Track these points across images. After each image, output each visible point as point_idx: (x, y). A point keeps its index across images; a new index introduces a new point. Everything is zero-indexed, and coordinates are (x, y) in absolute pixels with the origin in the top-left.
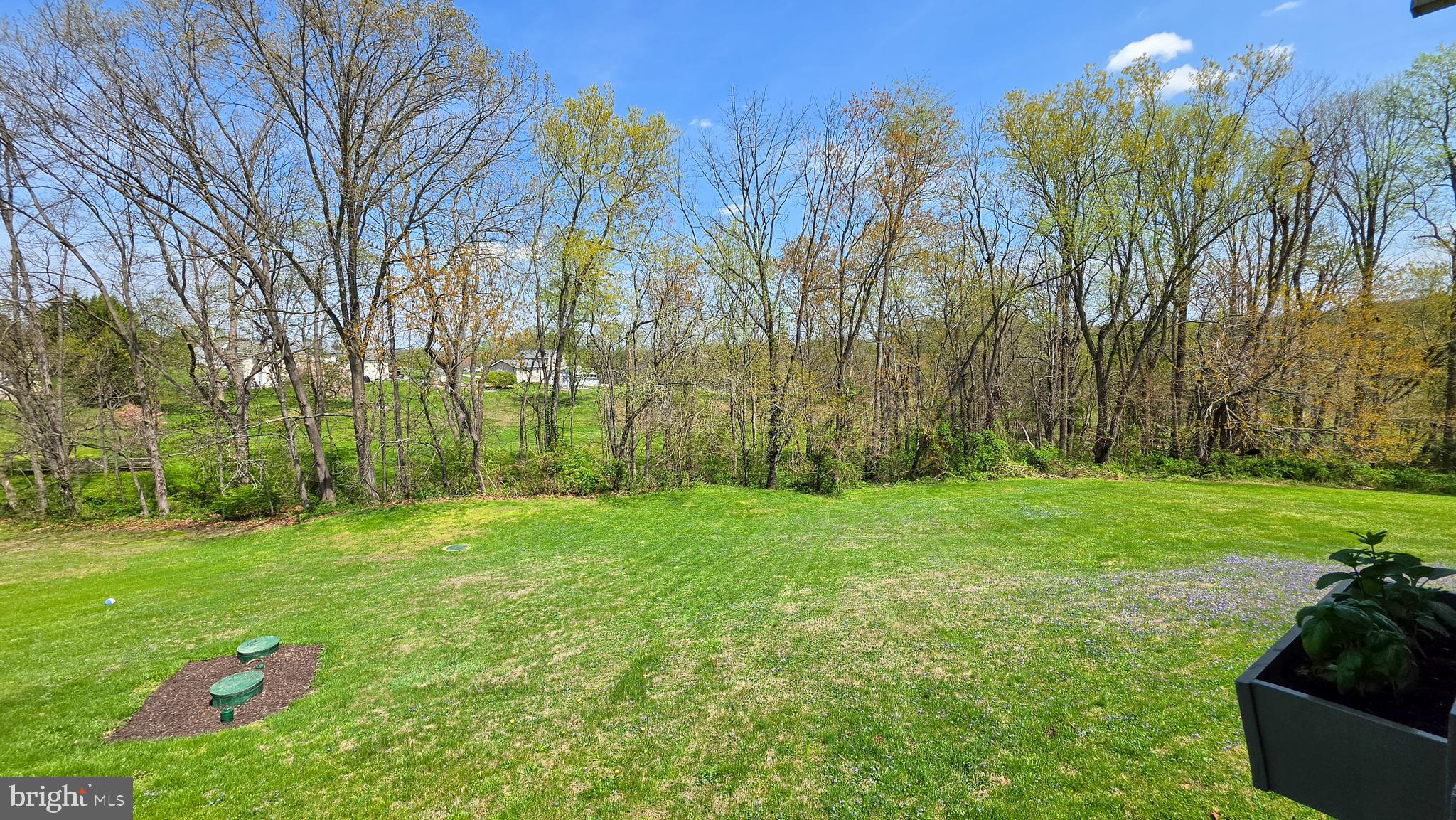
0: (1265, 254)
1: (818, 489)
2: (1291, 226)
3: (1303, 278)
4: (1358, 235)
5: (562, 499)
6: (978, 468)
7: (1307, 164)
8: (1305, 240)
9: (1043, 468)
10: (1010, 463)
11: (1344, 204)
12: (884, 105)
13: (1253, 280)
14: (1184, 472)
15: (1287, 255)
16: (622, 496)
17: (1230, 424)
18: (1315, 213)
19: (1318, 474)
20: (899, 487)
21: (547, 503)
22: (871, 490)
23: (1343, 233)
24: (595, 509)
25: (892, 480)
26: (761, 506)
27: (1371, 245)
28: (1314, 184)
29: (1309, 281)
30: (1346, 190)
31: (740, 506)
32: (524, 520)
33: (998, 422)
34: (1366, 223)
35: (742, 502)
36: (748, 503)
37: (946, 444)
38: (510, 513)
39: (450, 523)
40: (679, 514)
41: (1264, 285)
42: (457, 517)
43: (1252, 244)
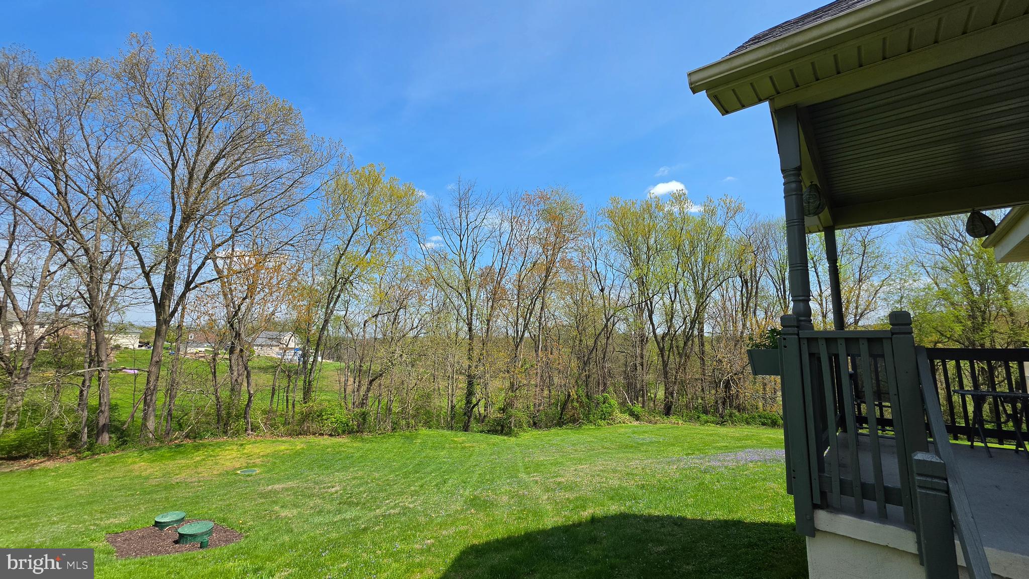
0: (738, 298)
1: (502, 432)
2: (749, 284)
3: (758, 312)
4: (779, 293)
5: (320, 438)
6: (601, 418)
7: (752, 254)
8: (756, 293)
9: (637, 418)
10: (619, 415)
11: (771, 276)
12: (544, 198)
13: (734, 312)
14: (713, 422)
15: (750, 299)
16: (365, 435)
17: (733, 391)
18: (759, 279)
19: (778, 423)
20: (553, 431)
21: (310, 441)
22: (536, 432)
23: (772, 291)
24: (350, 445)
25: (548, 427)
26: (469, 441)
27: (785, 298)
28: (757, 265)
29: (761, 314)
30: (771, 269)
31: (455, 442)
32: (296, 452)
33: (611, 389)
34: (782, 287)
35: (455, 439)
36: (460, 440)
37: (581, 402)
38: (283, 448)
39: (235, 455)
40: (413, 447)
41: (740, 315)
42: (239, 451)
43: (731, 293)
